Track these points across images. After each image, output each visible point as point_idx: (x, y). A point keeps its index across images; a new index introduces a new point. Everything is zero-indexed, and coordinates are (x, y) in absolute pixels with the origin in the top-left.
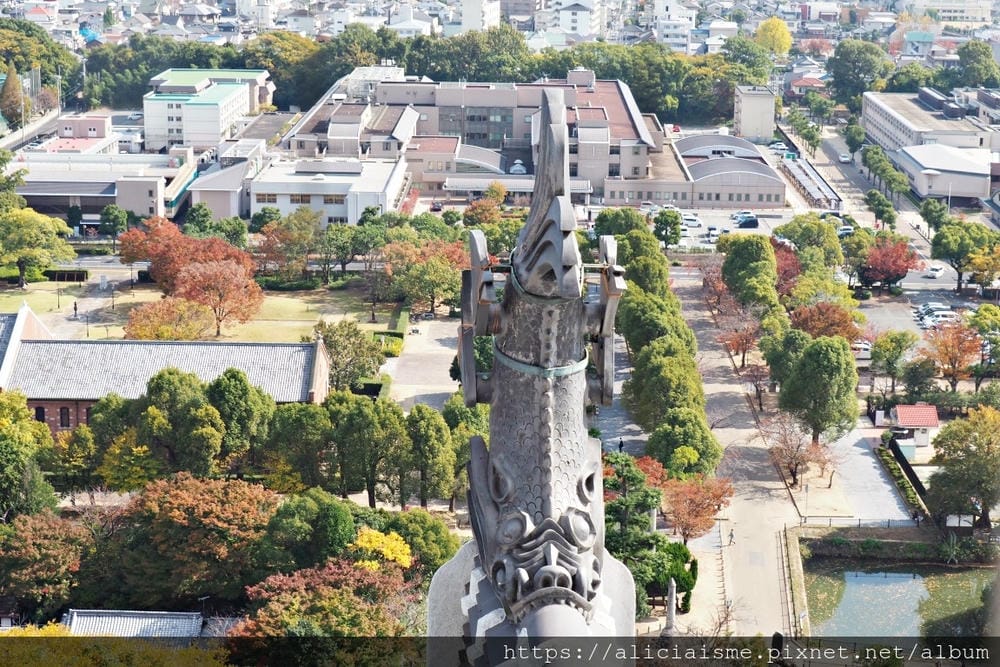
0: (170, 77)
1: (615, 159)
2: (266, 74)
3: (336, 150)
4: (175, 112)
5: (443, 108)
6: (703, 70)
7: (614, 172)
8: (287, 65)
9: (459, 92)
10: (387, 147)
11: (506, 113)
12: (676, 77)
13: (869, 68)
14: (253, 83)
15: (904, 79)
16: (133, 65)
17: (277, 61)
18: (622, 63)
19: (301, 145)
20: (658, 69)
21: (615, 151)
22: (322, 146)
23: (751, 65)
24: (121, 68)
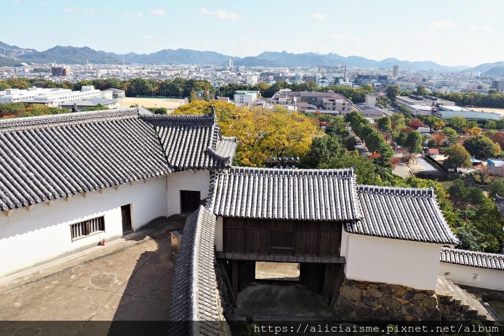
0: (238, 91)
1: (344, 106)
2: (259, 92)
3: (281, 103)
4: (242, 98)
5: (302, 97)
6: (357, 91)
7: (343, 109)
8: (263, 90)
9: (305, 93)
10: (292, 103)
11: (316, 98)
12: (352, 92)
13: (396, 91)
14: (257, 93)
15: (404, 94)
16: (230, 90)
17: (262, 89)
18: (340, 89)
19: (273, 102)
20: (348, 91)
21: (344, 104)
22: (278, 103)
23: (369, 90)
24: (227, 90)
